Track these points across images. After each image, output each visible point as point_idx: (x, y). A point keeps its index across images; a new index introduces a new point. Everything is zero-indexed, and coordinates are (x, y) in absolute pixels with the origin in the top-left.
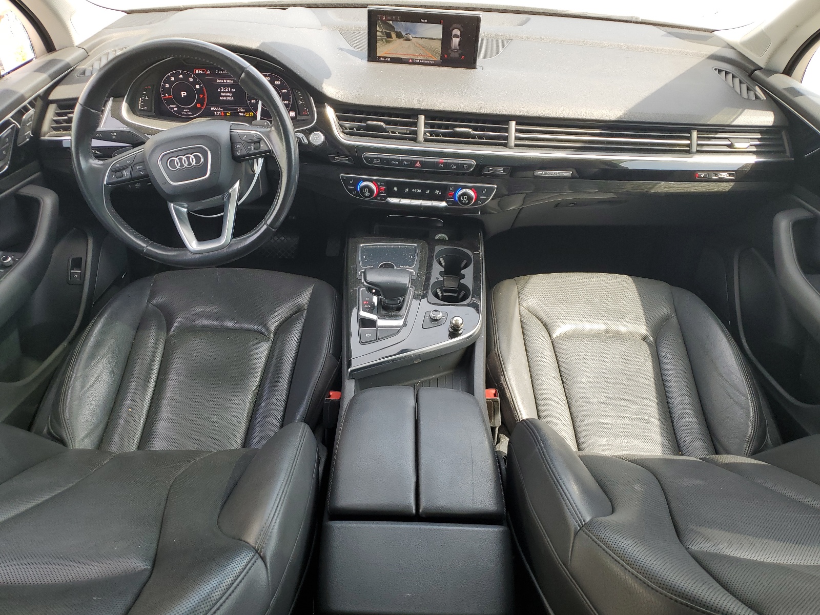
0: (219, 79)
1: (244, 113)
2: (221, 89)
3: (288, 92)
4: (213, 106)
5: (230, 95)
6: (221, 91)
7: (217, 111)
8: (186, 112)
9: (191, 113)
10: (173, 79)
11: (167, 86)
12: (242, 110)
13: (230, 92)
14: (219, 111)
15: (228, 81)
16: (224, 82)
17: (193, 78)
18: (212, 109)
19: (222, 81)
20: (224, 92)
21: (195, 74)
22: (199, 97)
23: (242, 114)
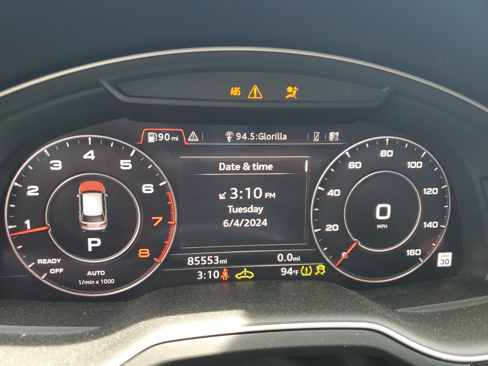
0: (228, 162)
1: (294, 268)
2: (229, 194)
3: (442, 192)
4: (194, 252)
5: (259, 210)
6: (228, 201)
7: (205, 268)
8: (98, 277)
9: (112, 281)
10: (57, 165)
11: (33, 191)
12: (290, 257)
13: (257, 203)
14: (213, 267)
15: (257, 167)
16: (241, 171)
17: (135, 160)
18: (190, 261)
19: (238, 167)
20: (237, 203)
21: (146, 147)
22: (147, 222)
23: (290, 272)
